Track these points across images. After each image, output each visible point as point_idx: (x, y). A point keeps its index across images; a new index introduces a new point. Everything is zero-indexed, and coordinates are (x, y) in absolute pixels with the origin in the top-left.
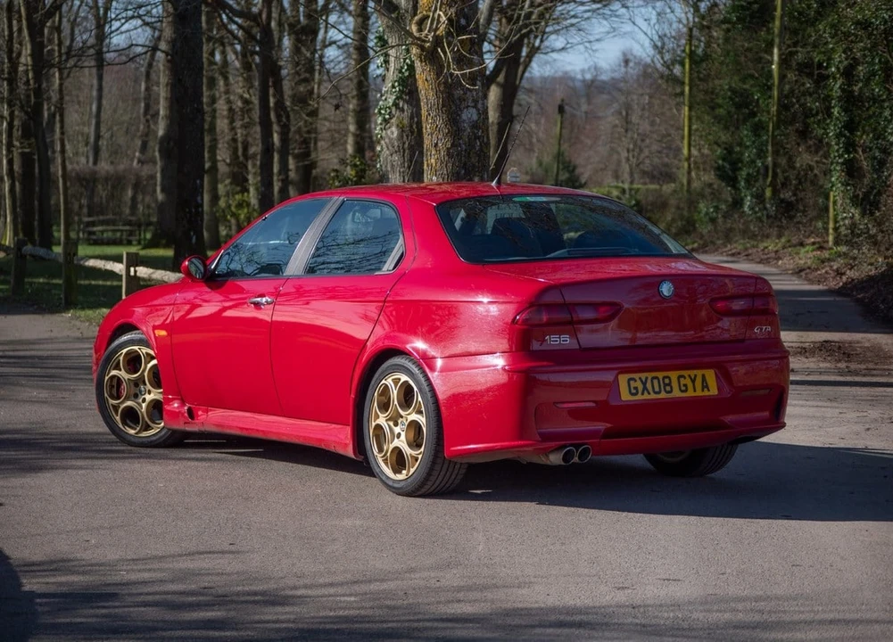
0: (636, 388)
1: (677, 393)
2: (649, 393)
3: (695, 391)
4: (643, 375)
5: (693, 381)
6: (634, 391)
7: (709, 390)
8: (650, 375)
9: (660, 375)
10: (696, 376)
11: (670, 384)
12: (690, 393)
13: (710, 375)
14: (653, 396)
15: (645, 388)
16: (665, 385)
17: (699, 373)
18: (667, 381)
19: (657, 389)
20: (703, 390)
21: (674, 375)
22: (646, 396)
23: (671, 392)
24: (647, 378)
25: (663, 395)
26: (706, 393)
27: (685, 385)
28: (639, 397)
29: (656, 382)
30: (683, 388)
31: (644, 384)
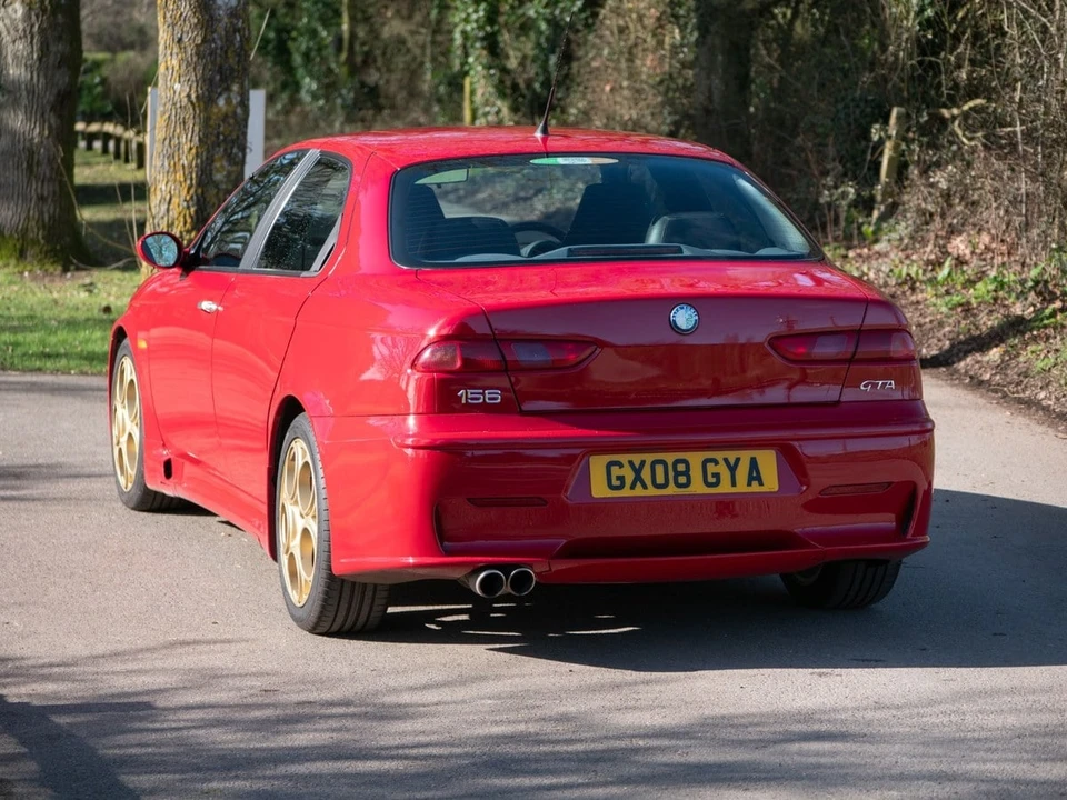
0: (621, 478)
1: (698, 487)
2: (645, 487)
3: (734, 484)
4: (637, 458)
5: (733, 469)
6: (615, 483)
7: (761, 484)
8: (649, 458)
9: (670, 458)
10: (738, 460)
11: (687, 473)
12: (725, 487)
13: (768, 461)
14: (652, 491)
15: (638, 478)
16: (677, 474)
17: (745, 456)
18: (681, 467)
19: (660, 479)
20: (749, 484)
21: (695, 459)
22: (639, 491)
23: (687, 485)
24: (643, 463)
25: (672, 490)
26: (755, 488)
27: (717, 475)
28: (626, 492)
29: (659, 469)
30: (711, 480)
31: (638, 471)
